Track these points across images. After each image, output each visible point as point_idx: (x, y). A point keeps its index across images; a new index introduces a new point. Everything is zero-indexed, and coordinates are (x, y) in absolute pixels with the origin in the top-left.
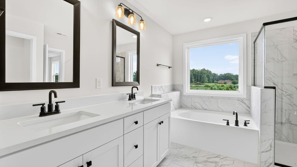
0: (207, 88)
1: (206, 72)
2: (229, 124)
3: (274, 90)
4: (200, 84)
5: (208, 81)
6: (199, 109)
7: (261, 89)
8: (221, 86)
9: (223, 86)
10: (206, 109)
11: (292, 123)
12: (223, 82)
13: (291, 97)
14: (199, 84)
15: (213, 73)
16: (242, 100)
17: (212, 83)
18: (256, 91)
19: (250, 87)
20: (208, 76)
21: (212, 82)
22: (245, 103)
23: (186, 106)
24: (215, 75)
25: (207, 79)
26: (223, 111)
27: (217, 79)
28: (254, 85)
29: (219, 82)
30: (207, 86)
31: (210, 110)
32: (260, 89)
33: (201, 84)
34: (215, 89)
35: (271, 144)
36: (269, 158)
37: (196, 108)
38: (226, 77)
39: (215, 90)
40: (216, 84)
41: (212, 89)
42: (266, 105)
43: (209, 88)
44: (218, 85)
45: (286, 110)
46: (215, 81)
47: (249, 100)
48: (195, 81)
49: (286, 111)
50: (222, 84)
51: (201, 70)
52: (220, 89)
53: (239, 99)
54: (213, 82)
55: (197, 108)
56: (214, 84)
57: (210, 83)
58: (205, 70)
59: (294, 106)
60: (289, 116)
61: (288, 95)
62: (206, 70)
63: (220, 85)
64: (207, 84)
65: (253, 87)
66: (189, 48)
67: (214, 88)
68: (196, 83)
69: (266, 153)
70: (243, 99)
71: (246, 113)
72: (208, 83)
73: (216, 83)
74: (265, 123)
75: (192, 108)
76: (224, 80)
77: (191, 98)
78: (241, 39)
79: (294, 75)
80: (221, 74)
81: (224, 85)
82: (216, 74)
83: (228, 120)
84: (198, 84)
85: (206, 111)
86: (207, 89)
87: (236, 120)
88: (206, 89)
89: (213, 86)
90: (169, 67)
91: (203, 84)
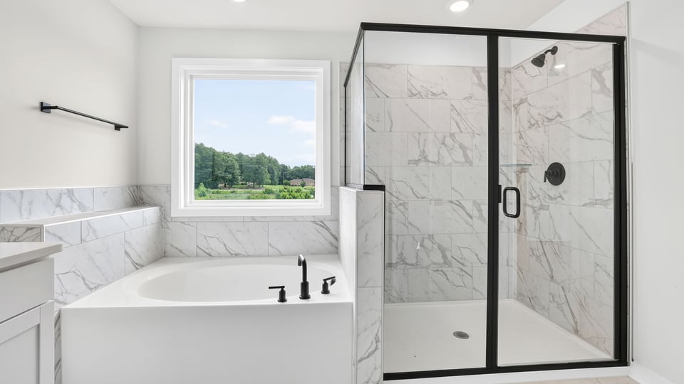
0: (268, 196)
1: (266, 161)
2: (287, 297)
3: (383, 192)
4: (254, 188)
5: (270, 181)
6: (220, 256)
7: (358, 192)
8: (296, 192)
9: (298, 191)
10: (237, 255)
11: (407, 261)
12: (299, 182)
13: (405, 208)
14: (251, 187)
15: (280, 163)
16: (321, 222)
17: (279, 184)
18: (348, 197)
19: (337, 188)
20: (271, 171)
21: (278, 182)
22: (327, 229)
23: (181, 251)
24: (284, 168)
25: (268, 176)
26: (281, 255)
27: (287, 177)
28: (346, 184)
29: (291, 182)
30: (269, 192)
31: (249, 256)
32: (355, 191)
33: (256, 189)
34: (284, 197)
35: (377, 335)
36: (374, 369)
37: (210, 255)
38: (305, 173)
39: (285, 199)
40: (288, 187)
41: (278, 197)
42: (367, 235)
43: (272, 196)
44: (290, 188)
45: (398, 236)
46: (285, 181)
47: (336, 220)
48: (243, 180)
49: (398, 239)
50: (297, 188)
51: (257, 156)
52: (294, 198)
53: (316, 220)
54: (281, 183)
55: (213, 254)
56: (282, 187)
57: (275, 185)
58: (266, 157)
59: (410, 226)
60: (403, 249)
61: (400, 204)
62: (268, 156)
63: (294, 188)
64: (268, 186)
65: (343, 189)
66: (191, 77)
67: (281, 194)
68: (246, 184)
69: (368, 359)
70: (323, 220)
71: (330, 253)
72: (271, 184)
73: (286, 184)
74: (366, 284)
75: (197, 256)
76: (301, 178)
77: (195, 224)
78: (320, 71)
79: (409, 164)
80: (295, 167)
81: (301, 188)
82: (286, 167)
83: (283, 287)
84: (249, 187)
85: (237, 259)
86: (269, 198)
87: (302, 281)
88: (265, 198)
89: (280, 191)
90: (118, 127)
91: (260, 188)
